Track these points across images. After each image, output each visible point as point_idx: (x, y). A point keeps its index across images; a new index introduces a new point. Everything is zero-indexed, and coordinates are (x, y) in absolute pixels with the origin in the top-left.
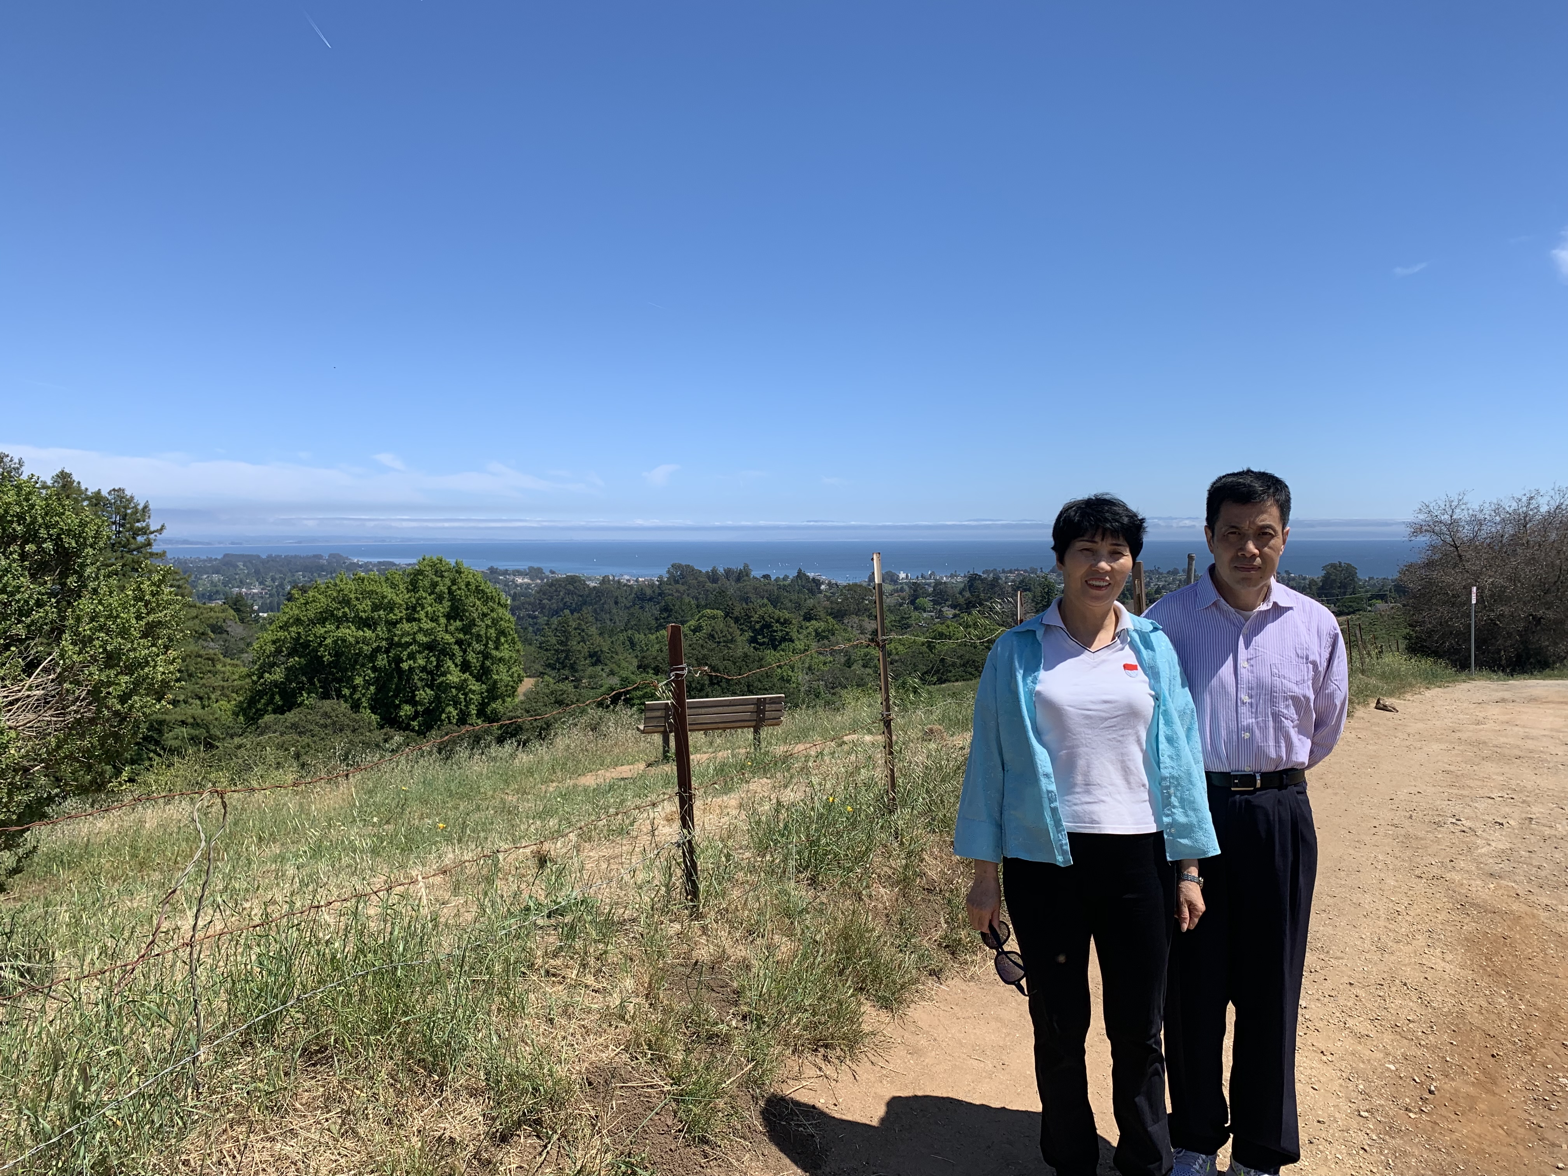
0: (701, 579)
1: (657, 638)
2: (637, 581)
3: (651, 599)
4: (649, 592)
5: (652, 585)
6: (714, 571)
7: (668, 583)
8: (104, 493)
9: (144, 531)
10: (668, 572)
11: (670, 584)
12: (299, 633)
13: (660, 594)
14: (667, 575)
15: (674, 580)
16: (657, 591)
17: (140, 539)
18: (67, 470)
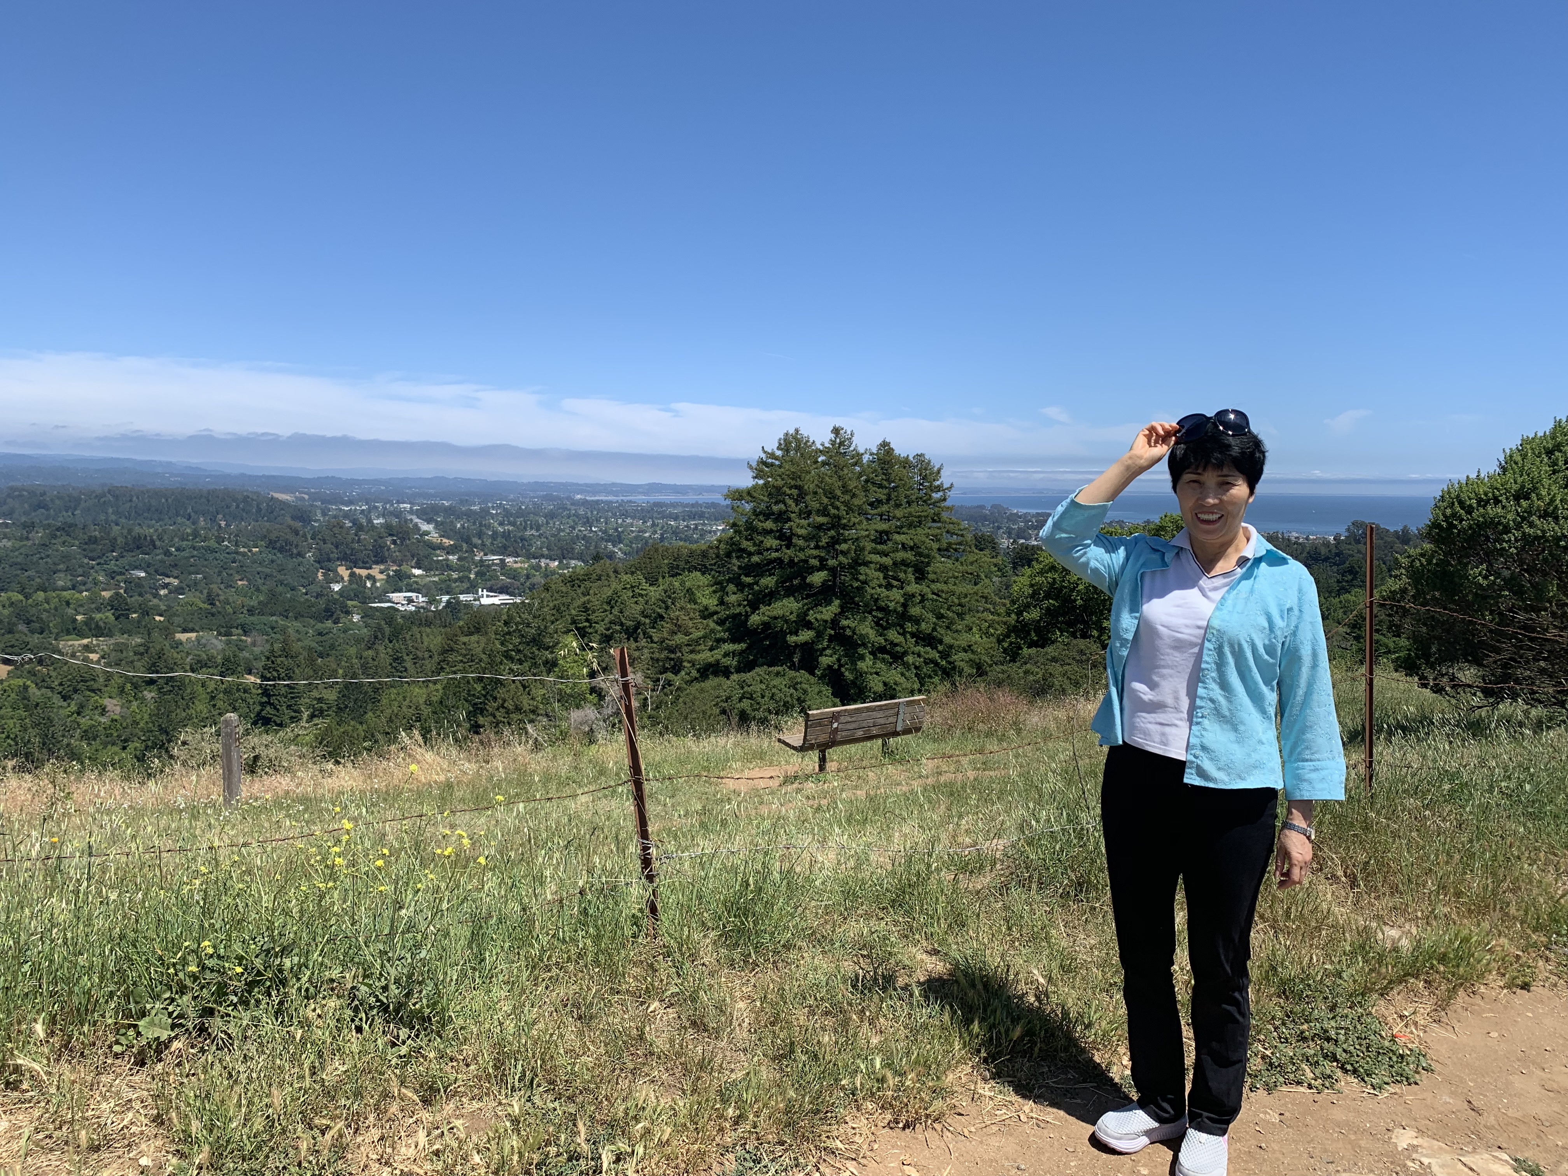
0: (1389, 540)
1: (1341, 602)
2: (1307, 539)
3: (1326, 559)
4: (1324, 551)
5: (1327, 544)
6: (1405, 531)
7: (1348, 541)
8: (911, 458)
9: (939, 489)
10: (1348, 530)
11: (1350, 544)
12: (1054, 579)
13: (1337, 555)
14: (1347, 534)
15: (1354, 539)
16: (1334, 551)
17: (936, 496)
18: (887, 440)
